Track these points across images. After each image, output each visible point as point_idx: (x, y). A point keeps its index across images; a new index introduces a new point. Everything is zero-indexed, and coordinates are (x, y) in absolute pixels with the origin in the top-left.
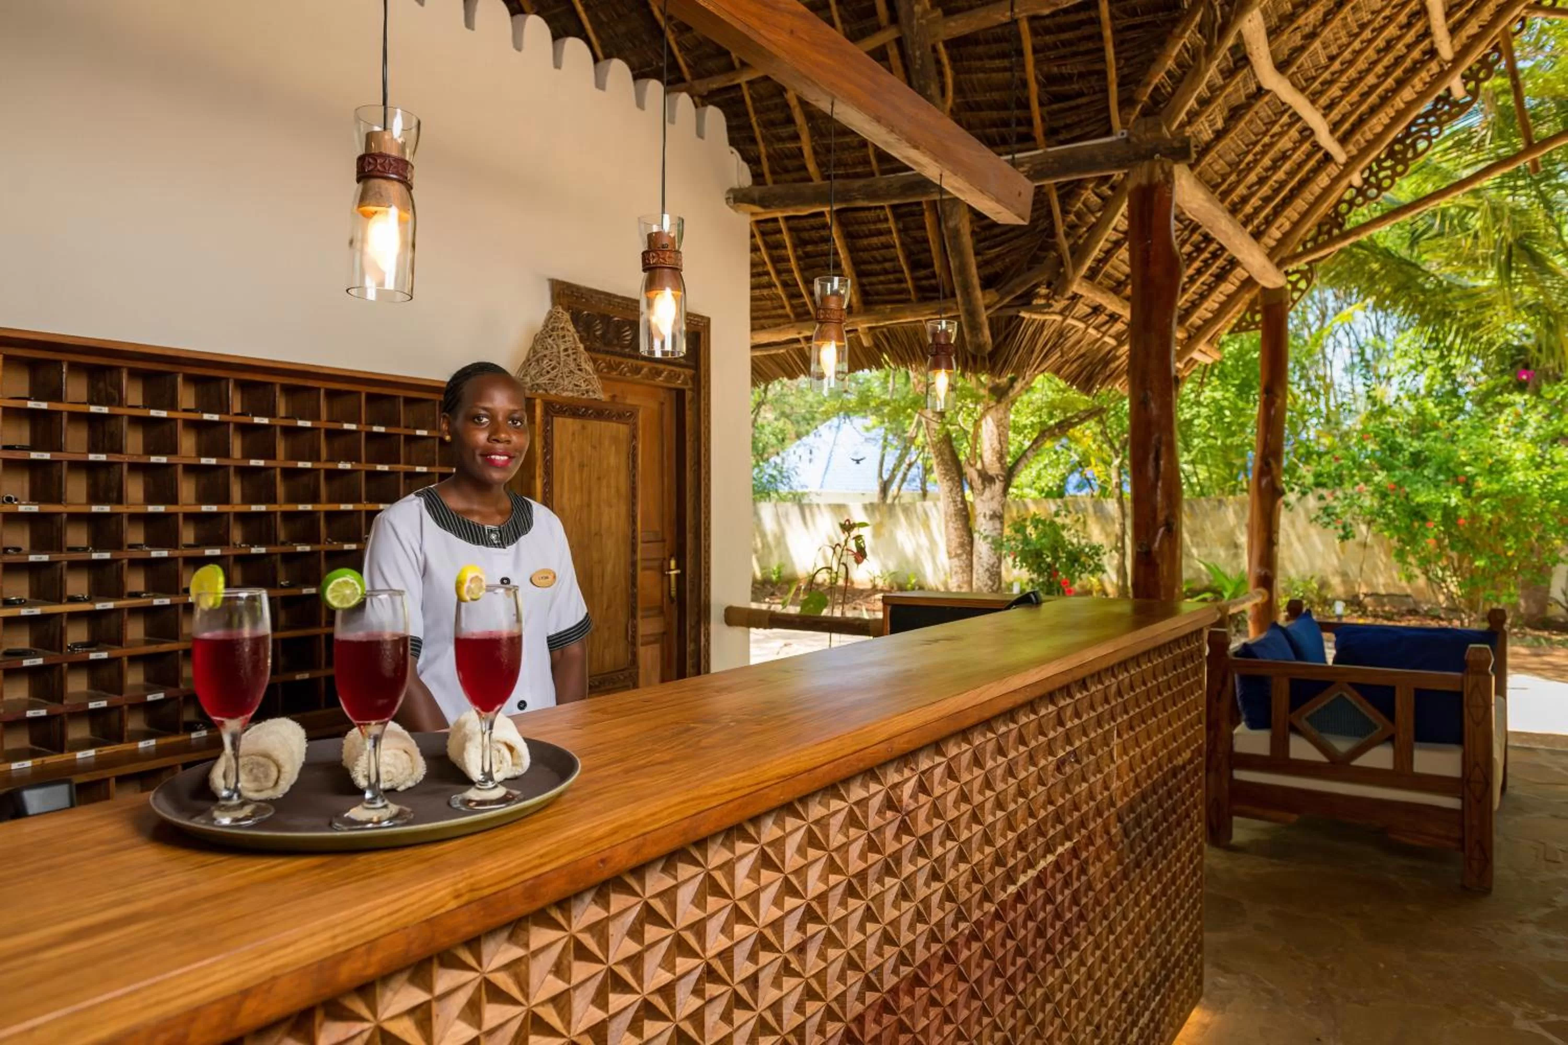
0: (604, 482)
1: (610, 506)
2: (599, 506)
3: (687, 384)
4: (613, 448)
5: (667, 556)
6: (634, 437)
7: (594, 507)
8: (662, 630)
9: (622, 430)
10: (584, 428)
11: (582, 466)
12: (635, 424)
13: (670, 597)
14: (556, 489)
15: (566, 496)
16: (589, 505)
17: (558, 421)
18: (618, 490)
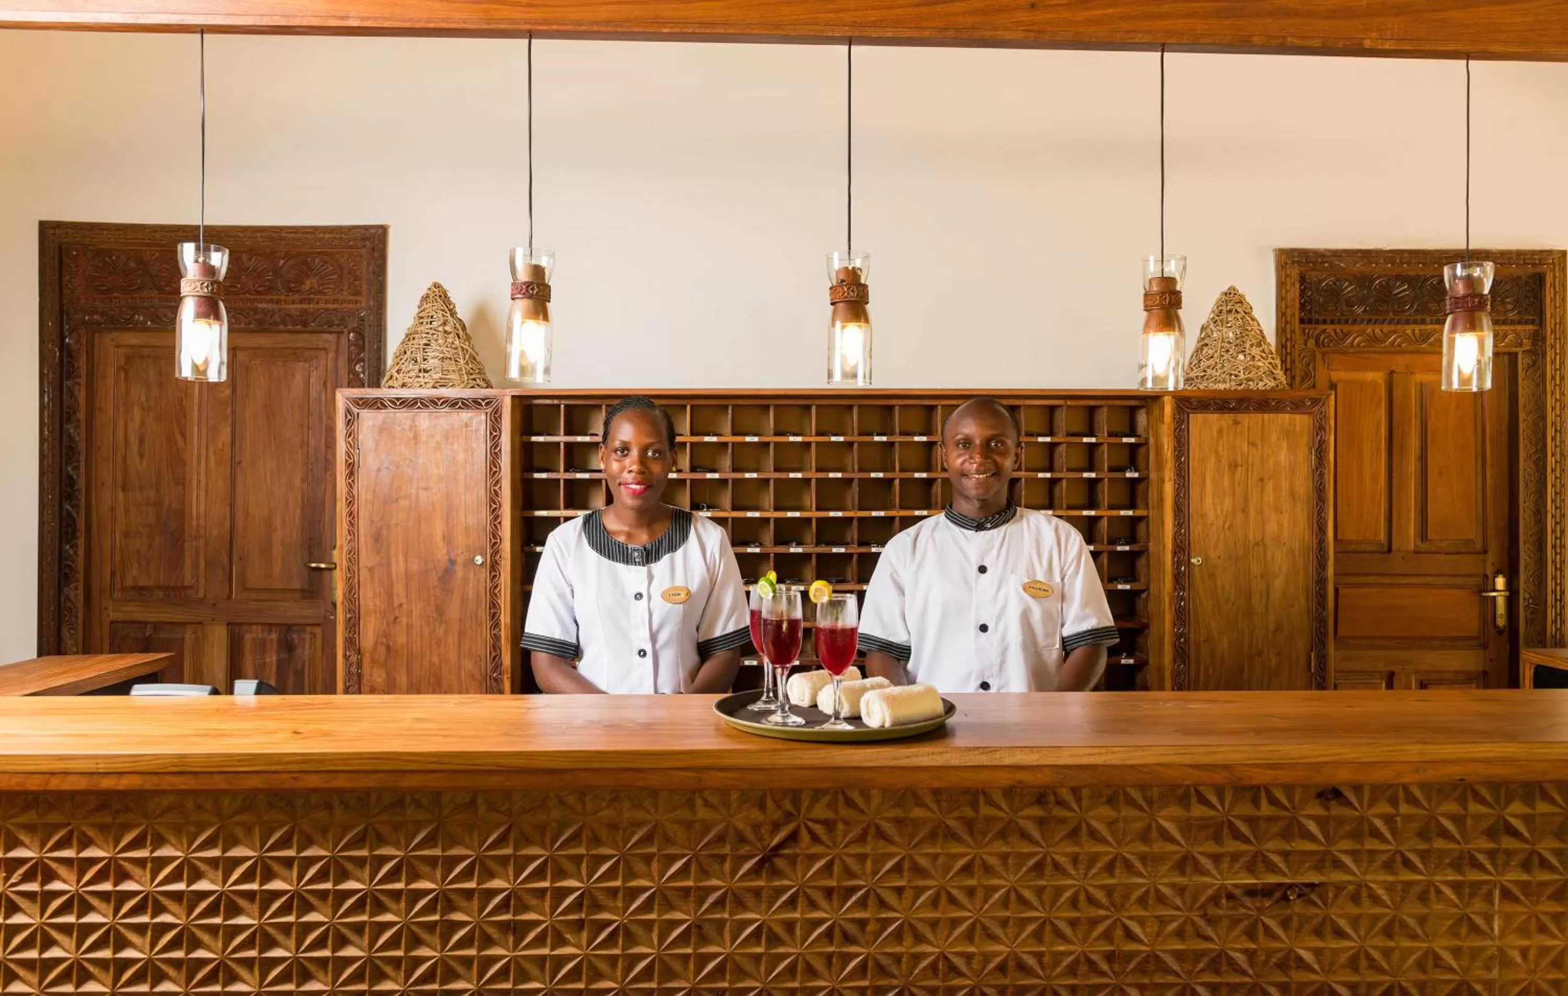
0: (1270, 486)
1: (1279, 510)
2: (1261, 512)
3: (1521, 345)
4: (1284, 444)
5: (1489, 572)
6: (1321, 428)
7: (1252, 512)
8: (1480, 668)
9: (1302, 421)
10: (1236, 423)
11: (1233, 466)
12: (1323, 416)
13: (1495, 626)
14: (1194, 492)
15: (1209, 500)
16: (1244, 511)
17: (1197, 420)
18: (1292, 493)
